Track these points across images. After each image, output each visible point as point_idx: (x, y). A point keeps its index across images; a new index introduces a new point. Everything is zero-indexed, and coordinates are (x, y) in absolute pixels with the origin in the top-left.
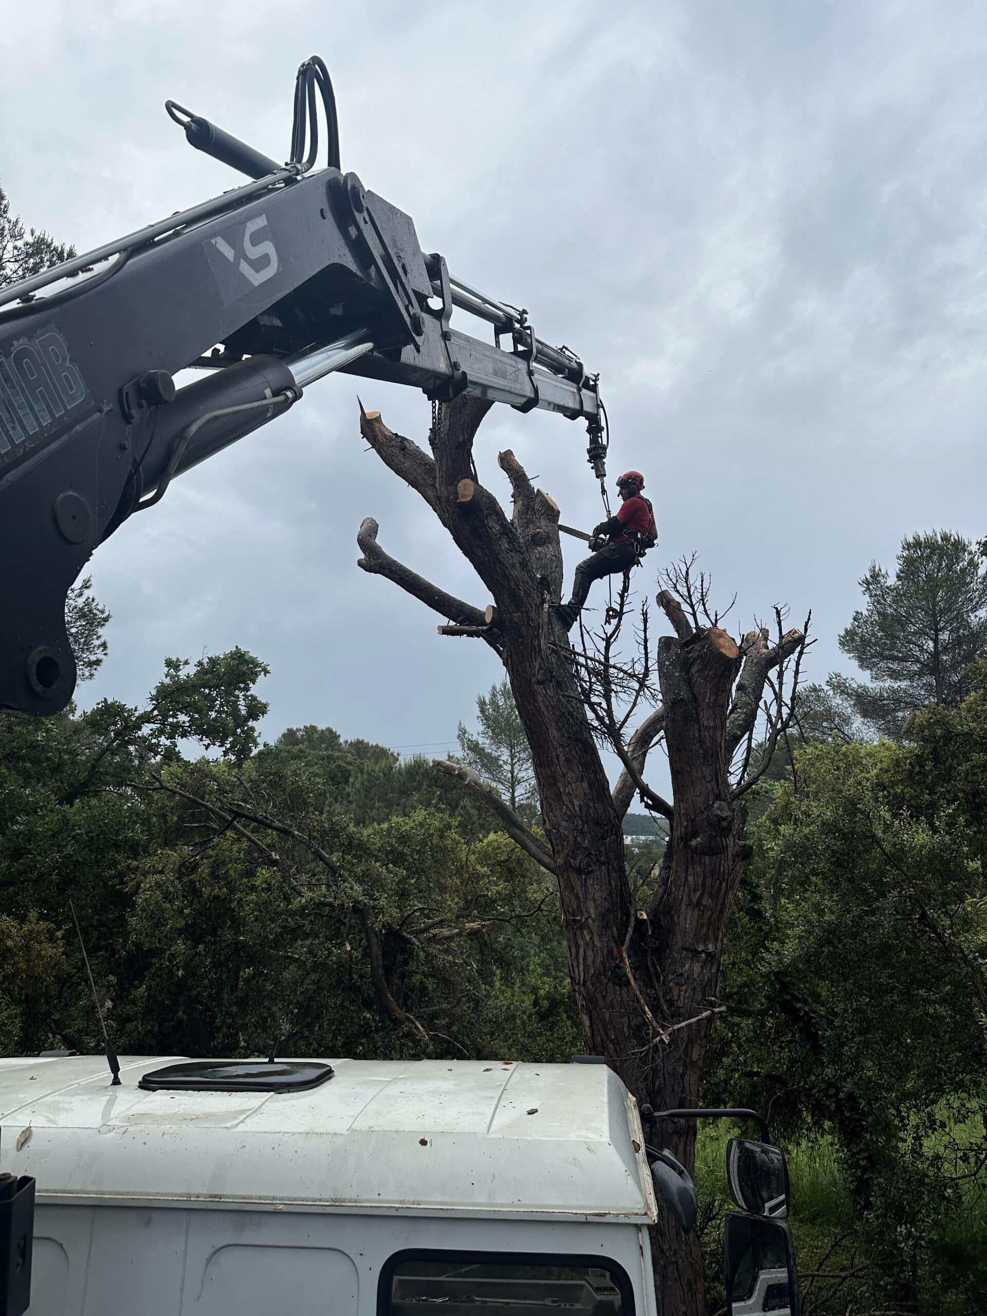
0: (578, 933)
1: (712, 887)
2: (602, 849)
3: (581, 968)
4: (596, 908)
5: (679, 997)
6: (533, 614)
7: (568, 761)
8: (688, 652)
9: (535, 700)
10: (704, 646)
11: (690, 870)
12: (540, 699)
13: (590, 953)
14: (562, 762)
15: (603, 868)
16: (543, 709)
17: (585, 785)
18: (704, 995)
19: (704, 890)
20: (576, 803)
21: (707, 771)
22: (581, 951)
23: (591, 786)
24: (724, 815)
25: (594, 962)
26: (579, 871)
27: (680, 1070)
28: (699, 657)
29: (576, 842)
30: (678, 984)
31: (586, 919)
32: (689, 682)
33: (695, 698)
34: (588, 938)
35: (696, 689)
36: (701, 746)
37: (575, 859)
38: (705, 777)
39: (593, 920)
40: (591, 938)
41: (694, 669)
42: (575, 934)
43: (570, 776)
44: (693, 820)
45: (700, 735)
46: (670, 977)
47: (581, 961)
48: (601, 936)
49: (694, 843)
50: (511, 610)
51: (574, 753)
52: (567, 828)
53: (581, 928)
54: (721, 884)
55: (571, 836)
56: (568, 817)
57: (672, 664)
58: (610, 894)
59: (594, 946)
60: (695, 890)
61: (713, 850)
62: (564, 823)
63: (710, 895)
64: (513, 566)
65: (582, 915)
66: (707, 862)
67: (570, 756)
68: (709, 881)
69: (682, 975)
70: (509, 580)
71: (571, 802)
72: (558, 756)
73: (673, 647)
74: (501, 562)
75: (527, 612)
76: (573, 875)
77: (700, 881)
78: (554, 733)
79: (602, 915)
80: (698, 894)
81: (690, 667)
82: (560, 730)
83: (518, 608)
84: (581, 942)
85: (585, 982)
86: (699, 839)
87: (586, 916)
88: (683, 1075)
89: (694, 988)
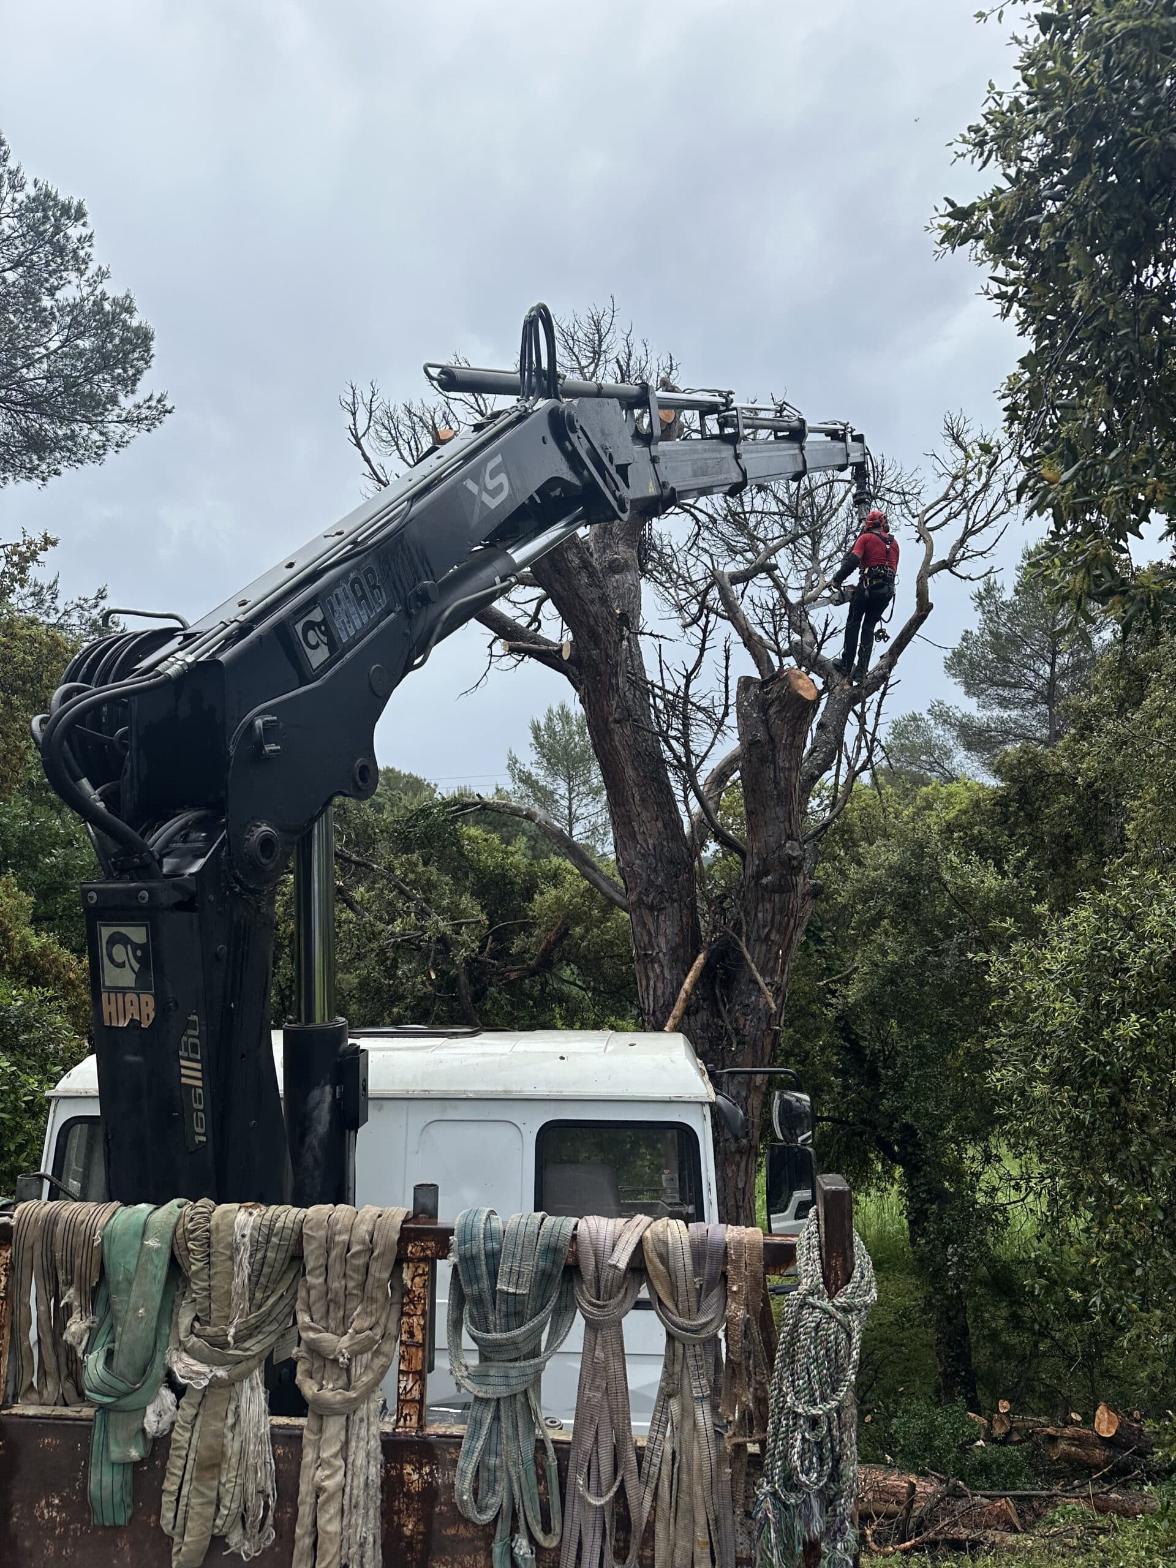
0: (649, 966)
1: (781, 923)
2: (675, 886)
3: (651, 998)
4: (667, 942)
5: (744, 1026)
6: (611, 652)
7: (642, 800)
8: (767, 693)
9: (612, 740)
10: (782, 688)
11: (760, 907)
12: (617, 738)
13: (660, 985)
14: (637, 802)
15: (675, 904)
16: (620, 748)
17: (660, 824)
18: (769, 1024)
19: (772, 926)
20: (651, 842)
21: (780, 812)
22: (652, 983)
23: (665, 826)
24: (795, 854)
25: (664, 993)
26: (651, 908)
27: (744, 1094)
28: (778, 698)
29: (649, 879)
30: (745, 1014)
31: (657, 953)
32: (766, 722)
33: (772, 740)
34: (658, 970)
35: (773, 730)
36: (776, 788)
37: (648, 896)
38: (778, 818)
39: (664, 954)
40: (662, 971)
41: (772, 711)
42: (646, 968)
43: (645, 815)
44: (765, 860)
45: (775, 777)
46: (737, 1007)
47: (651, 993)
48: (671, 969)
49: (764, 881)
50: (589, 647)
51: (649, 792)
52: (641, 867)
53: (652, 962)
54: (789, 921)
55: (644, 874)
56: (643, 855)
57: (750, 704)
58: (682, 930)
59: (664, 978)
60: (764, 926)
61: (784, 888)
62: (638, 862)
63: (778, 931)
64: (592, 601)
65: (653, 950)
66: (777, 899)
67: (645, 796)
68: (778, 917)
69: (748, 1005)
70: (588, 616)
71: (646, 841)
72: (633, 796)
73: (752, 688)
74: (580, 598)
75: (606, 649)
76: (646, 913)
77: (769, 918)
78: (630, 772)
79: (673, 950)
80: (766, 930)
81: (768, 708)
82: (635, 769)
83: (597, 645)
84: (651, 975)
85: (654, 1012)
86: (770, 878)
87: (657, 950)
88: (746, 1098)
89: (760, 1018)
